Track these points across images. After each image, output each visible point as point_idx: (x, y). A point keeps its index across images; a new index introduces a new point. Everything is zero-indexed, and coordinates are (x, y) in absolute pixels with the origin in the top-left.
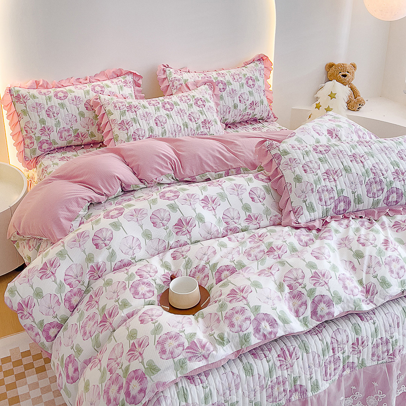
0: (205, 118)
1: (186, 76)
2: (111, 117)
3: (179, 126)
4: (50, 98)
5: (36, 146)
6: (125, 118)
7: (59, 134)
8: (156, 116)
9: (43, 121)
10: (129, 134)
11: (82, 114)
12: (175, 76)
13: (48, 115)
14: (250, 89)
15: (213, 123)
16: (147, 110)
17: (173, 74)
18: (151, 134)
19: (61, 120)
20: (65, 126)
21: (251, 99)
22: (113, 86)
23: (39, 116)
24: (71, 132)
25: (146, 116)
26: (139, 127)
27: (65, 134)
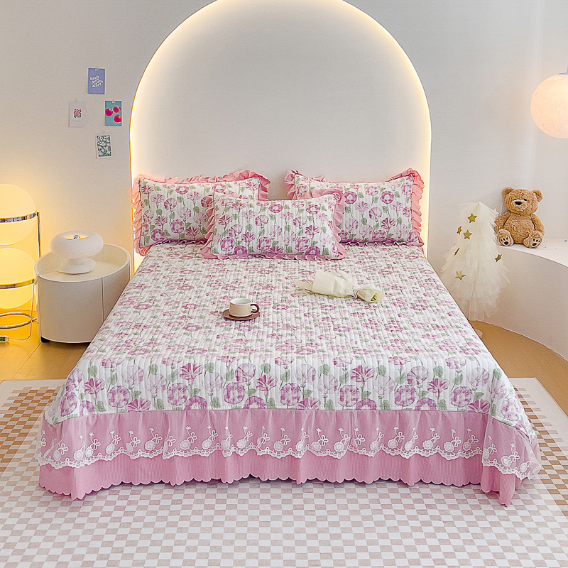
1: (314, 184)
2: (217, 213)
4: (172, 192)
6: (227, 213)
7: (172, 225)
8: (259, 215)
9: (160, 212)
11: (197, 210)
12: (303, 183)
13: (166, 207)
14: (386, 205)
15: (320, 231)
16: (252, 209)
17: (299, 181)
18: (248, 231)
21: (385, 216)
22: (235, 187)
23: (158, 206)
24: (184, 226)
27: (178, 226)
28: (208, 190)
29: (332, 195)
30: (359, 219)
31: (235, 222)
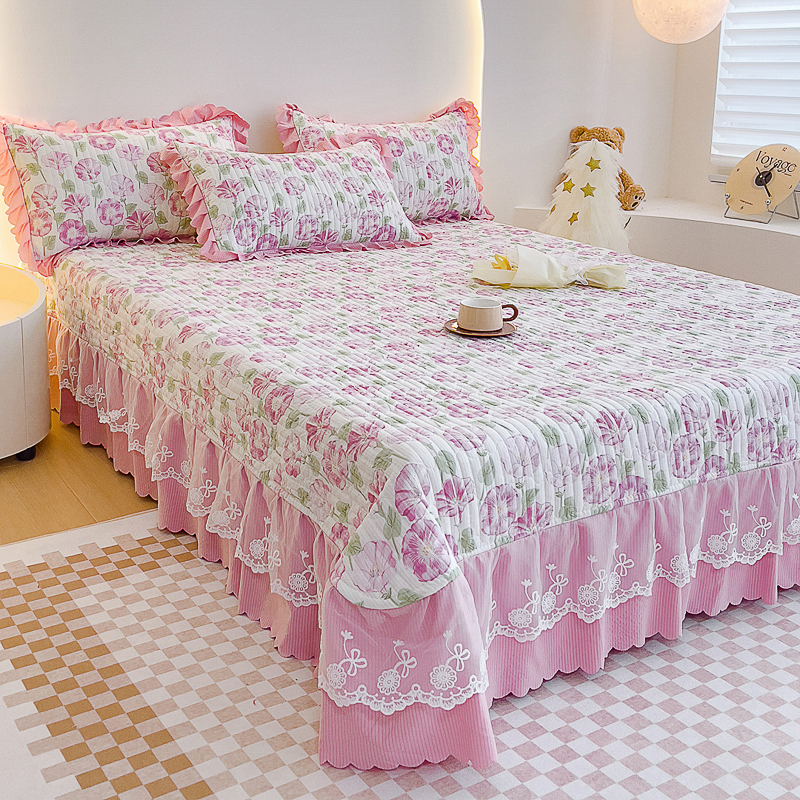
0: (374, 188)
2: (202, 177)
3: (328, 198)
4: (82, 146)
5: (55, 232)
6: (229, 176)
7: (100, 211)
8: (286, 177)
9: (69, 186)
10: (238, 205)
11: (142, 178)
12: (311, 124)
13: (80, 175)
14: (446, 156)
15: (388, 198)
16: (267, 167)
18: (278, 206)
19: (103, 186)
20: (112, 196)
21: (448, 174)
22: (198, 134)
23: (62, 176)
24: (123, 210)
25: (268, 175)
26: (257, 193)
27: (111, 212)
28: (153, 140)
29: (367, 142)
30: (413, 181)
31: (249, 192)
